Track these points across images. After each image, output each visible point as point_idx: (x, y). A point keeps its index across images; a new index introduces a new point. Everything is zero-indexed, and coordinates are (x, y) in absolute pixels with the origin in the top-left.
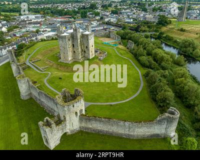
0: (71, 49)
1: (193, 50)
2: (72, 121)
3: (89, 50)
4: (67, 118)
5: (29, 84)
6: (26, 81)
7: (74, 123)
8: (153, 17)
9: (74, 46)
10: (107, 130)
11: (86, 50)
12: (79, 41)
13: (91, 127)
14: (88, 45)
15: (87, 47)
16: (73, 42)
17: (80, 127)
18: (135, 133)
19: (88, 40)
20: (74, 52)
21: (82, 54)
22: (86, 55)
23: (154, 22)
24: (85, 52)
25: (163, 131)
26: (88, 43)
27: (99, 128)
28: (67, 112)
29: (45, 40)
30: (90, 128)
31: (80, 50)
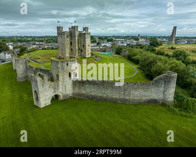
0: (69, 46)
1: (185, 59)
2: (65, 83)
3: (85, 49)
4: (61, 78)
5: (26, 65)
6: (24, 61)
7: (67, 86)
8: (145, 40)
9: (71, 44)
10: (101, 95)
11: (83, 49)
12: (77, 38)
13: (84, 92)
14: (85, 43)
15: (84, 45)
16: (71, 39)
17: (73, 94)
18: (131, 97)
19: (85, 38)
20: (72, 50)
21: (79, 53)
22: (83, 53)
23: (146, 45)
24: (82, 51)
25: (161, 96)
26: (85, 41)
27: (93, 94)
28: (60, 70)
29: (45, 49)
30: (83, 94)
31: (77, 47)
